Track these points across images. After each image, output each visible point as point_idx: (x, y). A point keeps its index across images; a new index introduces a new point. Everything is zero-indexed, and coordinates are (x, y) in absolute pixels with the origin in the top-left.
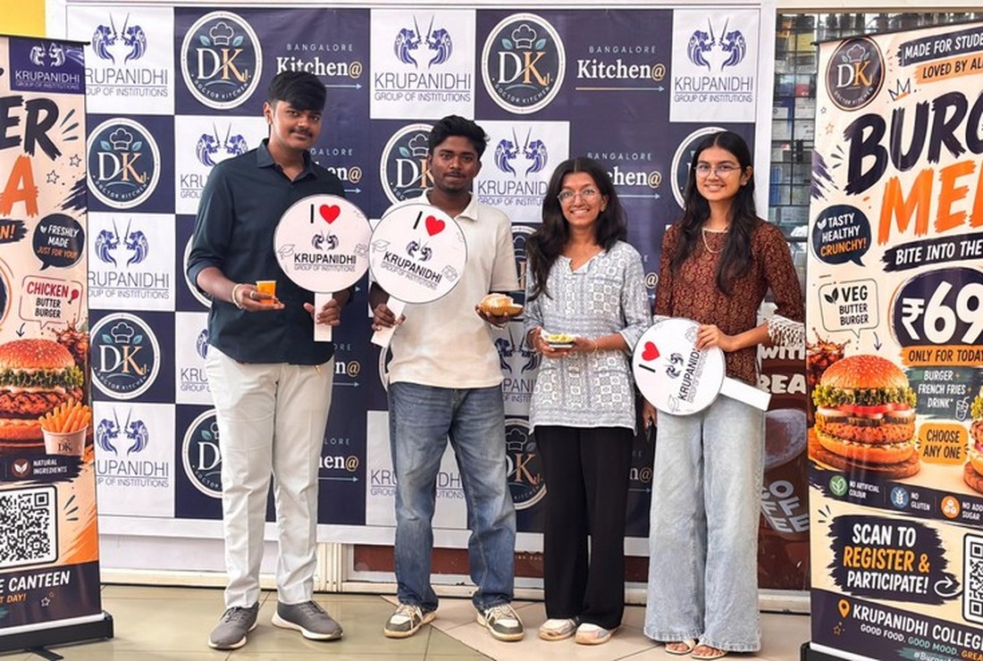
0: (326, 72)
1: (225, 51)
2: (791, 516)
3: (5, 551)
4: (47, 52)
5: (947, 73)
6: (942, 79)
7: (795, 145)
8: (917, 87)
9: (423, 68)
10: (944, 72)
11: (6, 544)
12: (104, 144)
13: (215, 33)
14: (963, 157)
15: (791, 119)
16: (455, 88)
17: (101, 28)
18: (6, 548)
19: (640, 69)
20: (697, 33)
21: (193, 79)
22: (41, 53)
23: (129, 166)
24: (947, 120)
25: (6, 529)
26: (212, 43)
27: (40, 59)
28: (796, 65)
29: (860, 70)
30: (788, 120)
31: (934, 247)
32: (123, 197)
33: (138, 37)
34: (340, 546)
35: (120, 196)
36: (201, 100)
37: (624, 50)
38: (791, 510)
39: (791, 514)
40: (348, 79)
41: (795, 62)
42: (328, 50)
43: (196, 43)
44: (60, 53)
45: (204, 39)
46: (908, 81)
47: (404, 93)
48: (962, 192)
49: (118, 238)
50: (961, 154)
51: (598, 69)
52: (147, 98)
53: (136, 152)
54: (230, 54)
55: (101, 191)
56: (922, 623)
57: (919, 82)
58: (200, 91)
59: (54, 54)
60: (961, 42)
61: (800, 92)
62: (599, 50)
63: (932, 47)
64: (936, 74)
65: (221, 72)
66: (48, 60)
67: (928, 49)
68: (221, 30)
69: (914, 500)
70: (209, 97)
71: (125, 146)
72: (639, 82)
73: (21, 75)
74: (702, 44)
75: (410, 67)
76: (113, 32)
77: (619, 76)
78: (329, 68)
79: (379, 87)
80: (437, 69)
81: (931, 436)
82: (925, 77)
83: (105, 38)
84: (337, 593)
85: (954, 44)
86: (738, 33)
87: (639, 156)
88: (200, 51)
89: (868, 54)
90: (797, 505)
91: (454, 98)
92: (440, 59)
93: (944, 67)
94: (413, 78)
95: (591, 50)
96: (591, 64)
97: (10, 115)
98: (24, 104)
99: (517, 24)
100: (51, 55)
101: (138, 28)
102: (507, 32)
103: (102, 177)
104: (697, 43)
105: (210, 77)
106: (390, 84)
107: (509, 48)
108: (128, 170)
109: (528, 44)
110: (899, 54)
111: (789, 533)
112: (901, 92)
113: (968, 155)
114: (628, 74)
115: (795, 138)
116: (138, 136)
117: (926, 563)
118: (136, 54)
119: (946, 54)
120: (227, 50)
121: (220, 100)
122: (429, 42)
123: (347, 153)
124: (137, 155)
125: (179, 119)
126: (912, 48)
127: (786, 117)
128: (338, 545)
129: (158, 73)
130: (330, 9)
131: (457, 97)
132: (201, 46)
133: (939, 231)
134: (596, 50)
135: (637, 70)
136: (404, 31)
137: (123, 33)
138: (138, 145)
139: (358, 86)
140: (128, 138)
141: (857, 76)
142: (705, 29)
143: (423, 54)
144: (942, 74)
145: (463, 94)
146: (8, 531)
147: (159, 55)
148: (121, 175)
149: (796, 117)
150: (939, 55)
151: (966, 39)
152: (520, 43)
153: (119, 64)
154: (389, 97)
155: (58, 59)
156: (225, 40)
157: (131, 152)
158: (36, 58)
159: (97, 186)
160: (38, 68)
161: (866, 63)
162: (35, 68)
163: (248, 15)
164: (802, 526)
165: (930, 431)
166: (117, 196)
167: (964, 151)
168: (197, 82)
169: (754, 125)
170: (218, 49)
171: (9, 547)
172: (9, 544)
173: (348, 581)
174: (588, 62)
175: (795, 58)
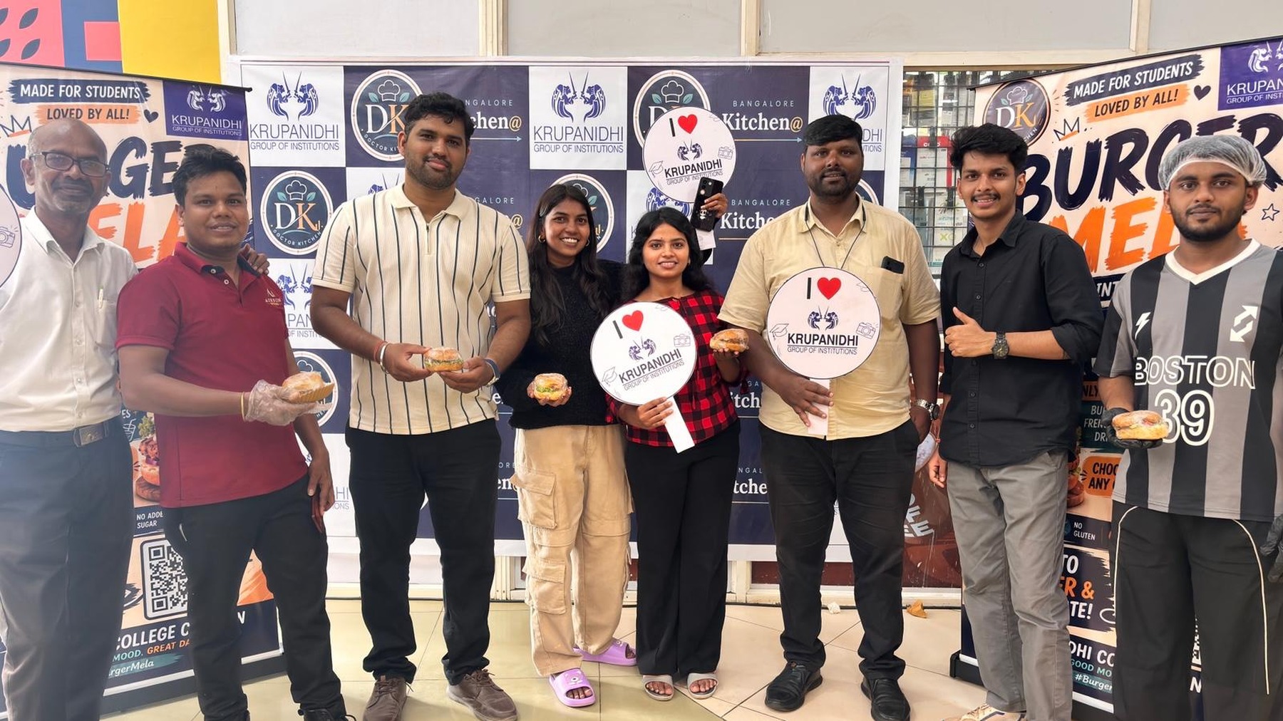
0: (488, 125)
1: (393, 107)
2: (912, 523)
3: (175, 597)
4: (206, 97)
5: (1123, 110)
6: (1117, 116)
7: (917, 191)
8: (1088, 126)
9: (578, 121)
10: (1120, 109)
11: (176, 590)
12: (281, 195)
13: (382, 90)
14: (1141, 195)
15: (914, 168)
16: (608, 141)
17: (274, 86)
18: (177, 594)
19: (779, 122)
20: (832, 89)
21: (363, 133)
22: (199, 97)
23: (304, 215)
24: (1122, 157)
25: (177, 575)
26: (380, 100)
27: (198, 103)
28: (917, 118)
29: (1021, 112)
30: (911, 169)
31: (1105, 284)
32: (299, 244)
33: (310, 95)
34: (508, 559)
35: (297, 244)
36: (369, 153)
37: (765, 104)
38: (913, 517)
39: (913, 521)
40: (508, 132)
41: (917, 116)
42: (489, 105)
43: (365, 99)
44: (220, 98)
45: (372, 96)
46: (1078, 120)
47: (561, 145)
48: (1139, 230)
49: (295, 282)
50: (1139, 191)
51: (741, 122)
52: (321, 152)
53: (311, 202)
54: (397, 110)
55: (279, 239)
56: (1085, 647)
57: (1090, 121)
58: (370, 144)
59: (213, 99)
60: (1142, 77)
61: (922, 144)
62: (742, 104)
63: (1107, 84)
64: (1111, 112)
65: (389, 126)
66: (207, 105)
67: (1101, 86)
68: (389, 87)
69: (1078, 529)
70: (378, 150)
71: (300, 196)
72: (779, 133)
73: (179, 119)
74: (836, 98)
75: (566, 121)
76: (286, 91)
77: (760, 128)
78: (490, 122)
79: (538, 139)
80: (592, 123)
81: (1098, 468)
82: (1097, 115)
83: (279, 96)
84: (507, 601)
85: (1133, 79)
86: (868, 89)
87: (779, 202)
88: (369, 107)
89: (1031, 96)
90: (918, 513)
91: (608, 149)
92: (595, 113)
93: (1121, 104)
94: (569, 131)
95: (735, 103)
96: (735, 117)
97: (167, 161)
98: (182, 149)
99: (666, 80)
100: (211, 100)
101: (310, 86)
102: (656, 88)
103: (279, 226)
104: (832, 97)
105: (379, 131)
106: (548, 137)
107: (659, 103)
108: (304, 219)
109: (676, 98)
110: (1067, 94)
111: (912, 538)
112: (1068, 131)
113: (1148, 192)
114: (769, 126)
115: (917, 186)
116: (312, 188)
117: (1090, 590)
118: (309, 110)
119: (1123, 90)
120: (394, 106)
121: (388, 152)
122: (584, 97)
123: (509, 201)
124: (311, 205)
125: (350, 172)
126: (1082, 86)
127: (909, 167)
128: (506, 557)
129: (330, 128)
130: (491, 66)
131: (611, 149)
132: (369, 101)
133: (1110, 269)
134: (739, 104)
135: (777, 122)
136: (560, 87)
137: (296, 92)
138: (312, 195)
139: (518, 139)
140: (302, 189)
141: (1018, 117)
142: (838, 85)
143: (579, 108)
144: (1117, 111)
145: (616, 145)
146: (179, 577)
147: (331, 113)
148: (297, 224)
149: (918, 166)
150: (1114, 92)
151: (1148, 74)
152: (669, 98)
153: (293, 120)
154: (547, 148)
155: (218, 104)
156: (392, 97)
157: (305, 202)
158: (195, 102)
159: (275, 235)
160: (197, 113)
161: (1029, 105)
162: (193, 113)
163: (414, 73)
164: (922, 531)
165: (1097, 464)
166: (293, 243)
167: (1142, 188)
168: (366, 136)
169: (883, 172)
170: (386, 105)
171: (180, 593)
172: (179, 590)
173: (516, 589)
174: (732, 115)
175: (917, 112)
